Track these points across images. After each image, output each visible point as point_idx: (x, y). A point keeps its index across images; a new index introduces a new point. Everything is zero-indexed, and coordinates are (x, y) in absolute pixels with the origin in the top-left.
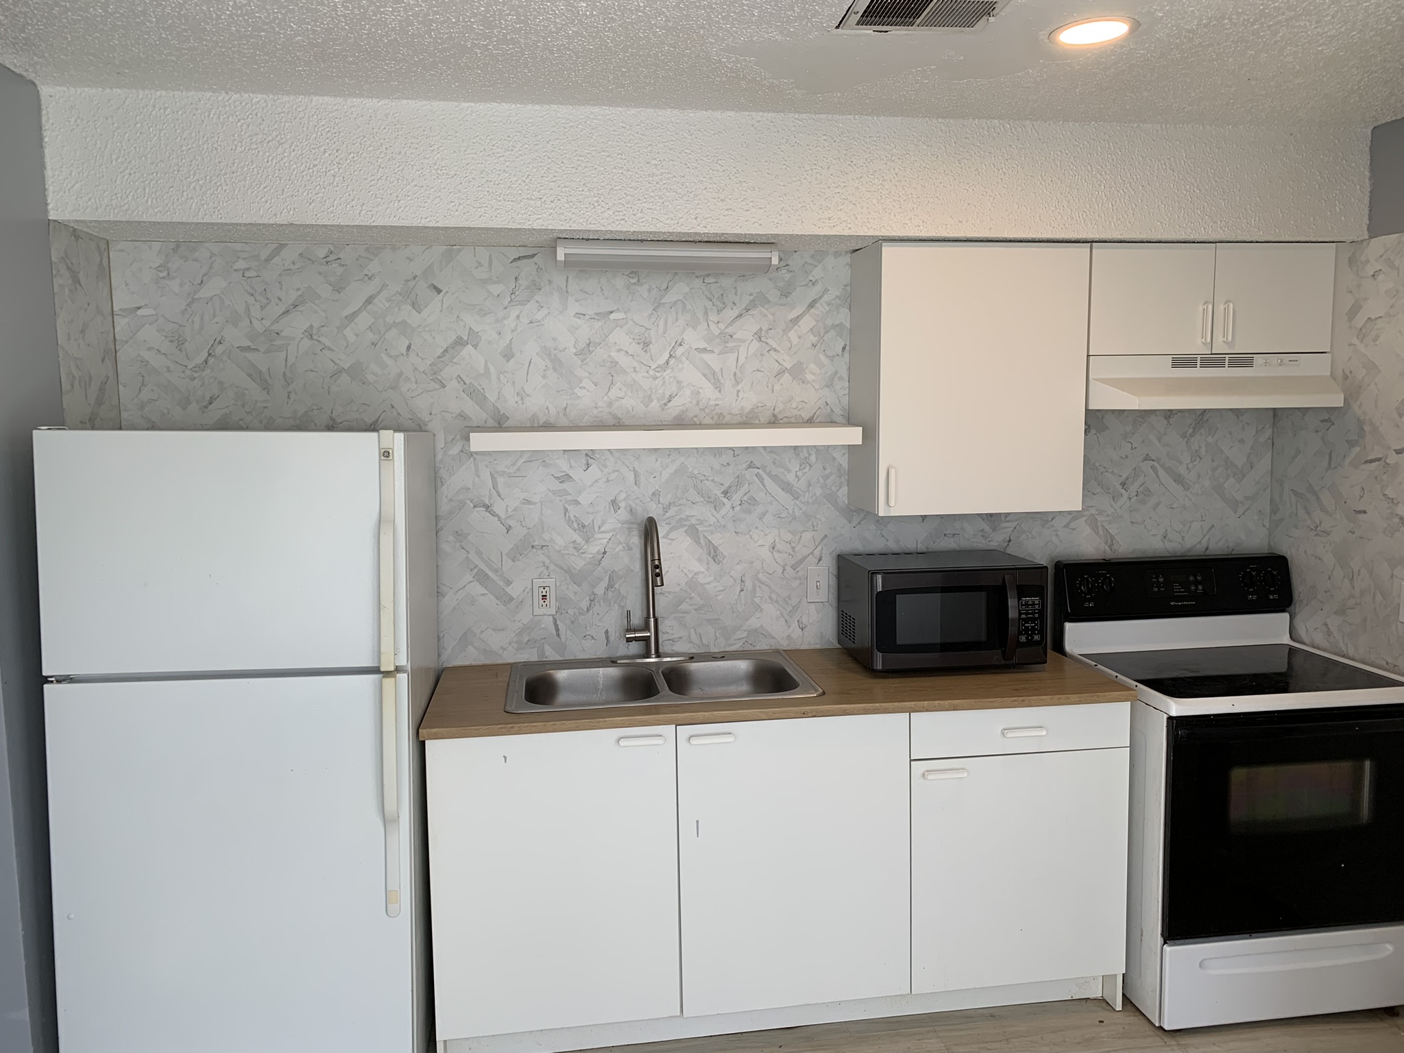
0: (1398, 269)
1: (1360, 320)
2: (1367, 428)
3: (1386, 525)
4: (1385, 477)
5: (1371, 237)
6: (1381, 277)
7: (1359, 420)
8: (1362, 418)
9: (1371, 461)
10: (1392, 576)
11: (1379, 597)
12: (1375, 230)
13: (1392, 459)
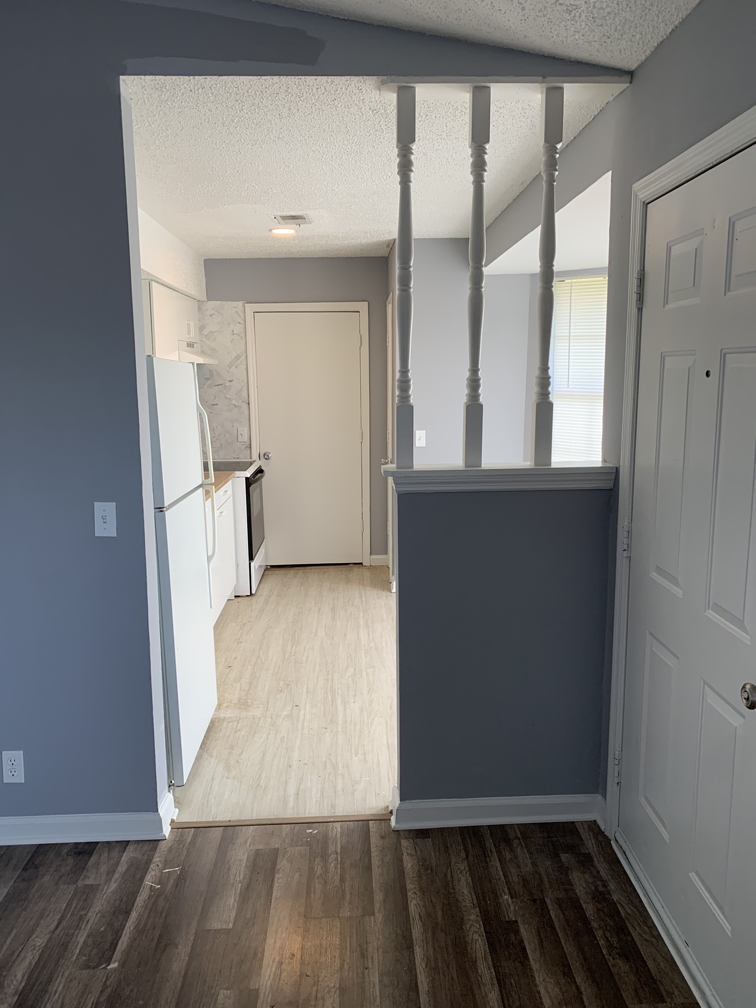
0: (222, 314)
1: (206, 332)
2: (214, 373)
3: (227, 408)
4: (225, 391)
5: (208, 301)
6: (214, 316)
7: (210, 370)
8: (211, 369)
9: (218, 385)
10: (233, 426)
11: (227, 435)
12: (209, 299)
13: (228, 384)
